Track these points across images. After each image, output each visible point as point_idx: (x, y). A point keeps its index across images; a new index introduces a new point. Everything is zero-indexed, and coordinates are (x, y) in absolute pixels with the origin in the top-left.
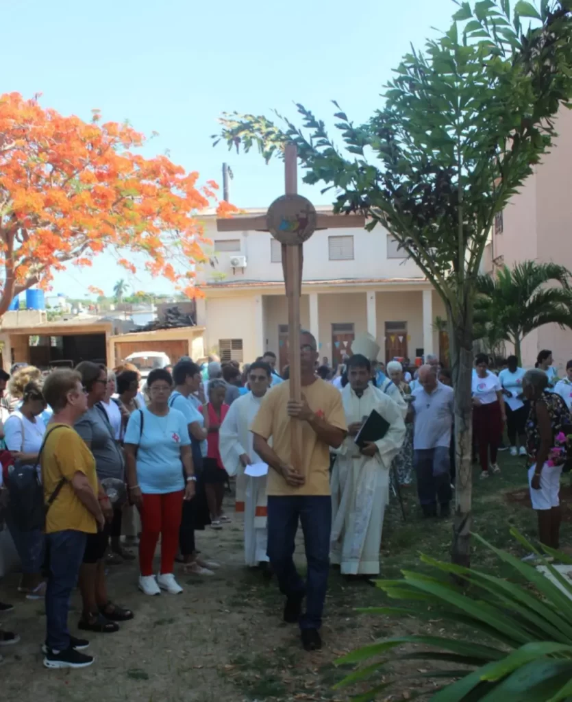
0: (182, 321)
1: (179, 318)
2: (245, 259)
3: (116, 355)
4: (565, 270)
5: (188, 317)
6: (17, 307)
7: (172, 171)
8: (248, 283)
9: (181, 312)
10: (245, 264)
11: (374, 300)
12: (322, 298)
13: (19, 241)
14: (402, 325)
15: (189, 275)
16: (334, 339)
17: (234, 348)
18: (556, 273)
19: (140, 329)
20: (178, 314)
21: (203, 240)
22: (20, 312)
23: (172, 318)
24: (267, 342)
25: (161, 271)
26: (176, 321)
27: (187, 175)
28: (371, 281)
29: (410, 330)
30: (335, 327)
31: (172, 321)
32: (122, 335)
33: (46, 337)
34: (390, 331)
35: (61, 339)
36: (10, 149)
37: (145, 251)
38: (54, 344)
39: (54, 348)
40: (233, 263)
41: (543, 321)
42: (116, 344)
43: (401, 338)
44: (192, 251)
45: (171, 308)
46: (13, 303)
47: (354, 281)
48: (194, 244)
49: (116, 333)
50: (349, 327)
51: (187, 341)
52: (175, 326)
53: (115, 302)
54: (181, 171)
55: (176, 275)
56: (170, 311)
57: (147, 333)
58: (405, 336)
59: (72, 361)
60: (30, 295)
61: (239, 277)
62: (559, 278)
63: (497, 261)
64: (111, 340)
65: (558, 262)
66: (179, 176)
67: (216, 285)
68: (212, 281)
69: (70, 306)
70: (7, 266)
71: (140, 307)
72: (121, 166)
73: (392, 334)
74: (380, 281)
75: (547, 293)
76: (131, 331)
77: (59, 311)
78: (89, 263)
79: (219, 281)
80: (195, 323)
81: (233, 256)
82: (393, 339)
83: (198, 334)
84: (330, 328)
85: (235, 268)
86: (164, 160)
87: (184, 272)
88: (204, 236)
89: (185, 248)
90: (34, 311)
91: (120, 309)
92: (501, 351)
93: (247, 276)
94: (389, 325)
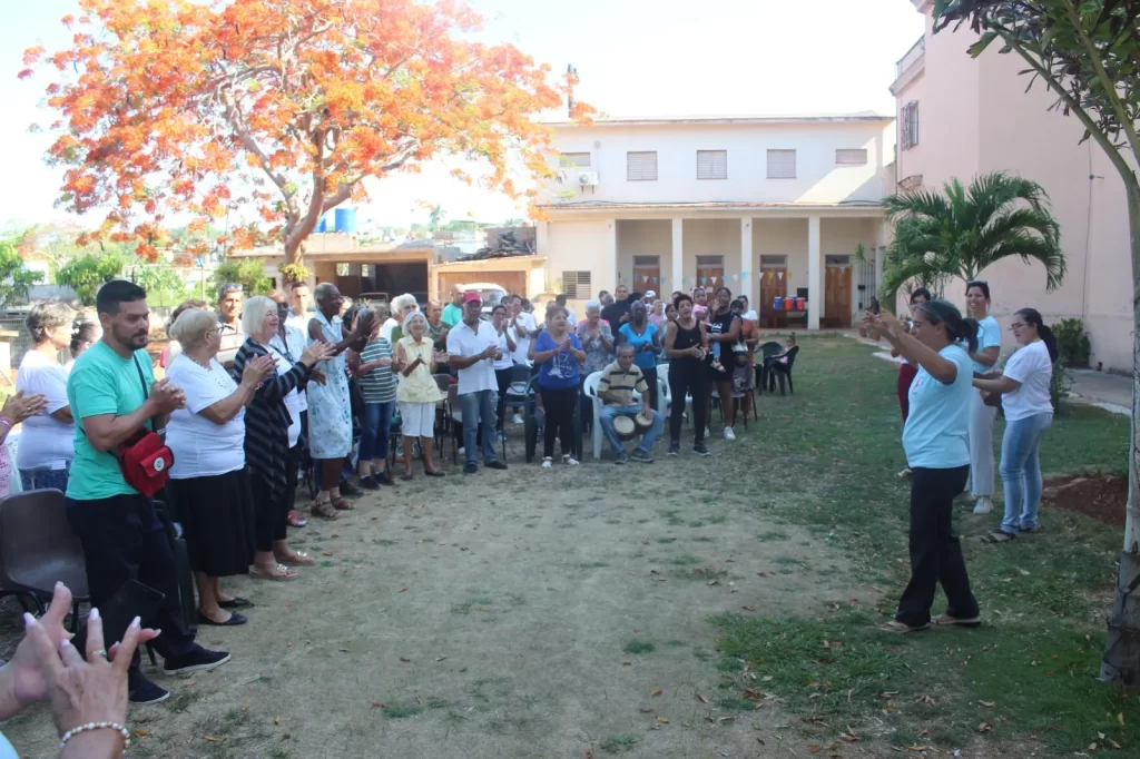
0: (518, 248)
1: (516, 245)
2: (596, 177)
3: (440, 288)
4: (1037, 187)
5: (525, 245)
6: (323, 228)
7: (518, 62)
8: (599, 205)
9: (517, 238)
10: (596, 183)
11: (750, 227)
12: (687, 224)
13: (330, 149)
14: (781, 259)
15: (530, 193)
16: (699, 274)
17: (581, 281)
18: (1025, 190)
19: (468, 258)
20: (513, 241)
21: (549, 150)
22: (328, 235)
23: (507, 245)
24: (619, 276)
25: (500, 186)
26: (512, 248)
27: (537, 67)
28: (748, 205)
29: (791, 265)
30: (701, 260)
31: (507, 248)
32: (448, 263)
33: (356, 265)
34: (766, 266)
35: (374, 267)
36: (323, 32)
37: (486, 158)
38: (365, 274)
39: (365, 278)
40: (581, 180)
41: (1004, 252)
42: (440, 273)
43: (780, 275)
44: (536, 164)
45: (506, 233)
46: (319, 225)
47: (728, 204)
48: (538, 156)
49: (440, 262)
50: (717, 260)
51: (524, 273)
52: (511, 254)
53: (431, 230)
54: (529, 62)
55: (516, 192)
56: (504, 237)
57: (478, 262)
58: (784, 271)
59: (386, 294)
60: (340, 215)
61: (588, 197)
62: (1027, 197)
63: (904, 184)
64: (434, 271)
65: (1028, 176)
66: (527, 68)
67: (560, 206)
68: (556, 201)
69: (381, 233)
70: (315, 173)
71: (461, 235)
72: (457, 54)
73: (769, 269)
74: (758, 205)
75: (1016, 214)
76: (458, 260)
77: (369, 238)
78: (418, 171)
79: (567, 201)
80: (535, 250)
81: (582, 171)
82: (771, 275)
83: (537, 264)
84: (694, 261)
85: (584, 186)
86: (510, 46)
87: (524, 190)
88: (550, 146)
89: (528, 160)
90: (344, 234)
91: (438, 237)
92: (938, 290)
93: (598, 196)
94: (765, 259)
